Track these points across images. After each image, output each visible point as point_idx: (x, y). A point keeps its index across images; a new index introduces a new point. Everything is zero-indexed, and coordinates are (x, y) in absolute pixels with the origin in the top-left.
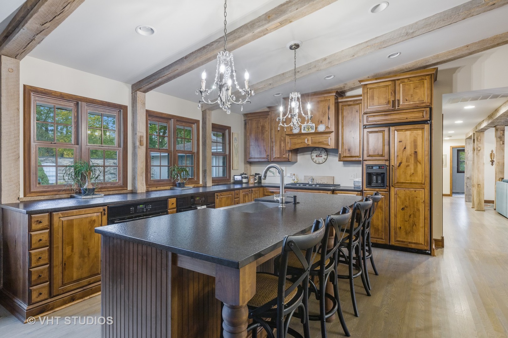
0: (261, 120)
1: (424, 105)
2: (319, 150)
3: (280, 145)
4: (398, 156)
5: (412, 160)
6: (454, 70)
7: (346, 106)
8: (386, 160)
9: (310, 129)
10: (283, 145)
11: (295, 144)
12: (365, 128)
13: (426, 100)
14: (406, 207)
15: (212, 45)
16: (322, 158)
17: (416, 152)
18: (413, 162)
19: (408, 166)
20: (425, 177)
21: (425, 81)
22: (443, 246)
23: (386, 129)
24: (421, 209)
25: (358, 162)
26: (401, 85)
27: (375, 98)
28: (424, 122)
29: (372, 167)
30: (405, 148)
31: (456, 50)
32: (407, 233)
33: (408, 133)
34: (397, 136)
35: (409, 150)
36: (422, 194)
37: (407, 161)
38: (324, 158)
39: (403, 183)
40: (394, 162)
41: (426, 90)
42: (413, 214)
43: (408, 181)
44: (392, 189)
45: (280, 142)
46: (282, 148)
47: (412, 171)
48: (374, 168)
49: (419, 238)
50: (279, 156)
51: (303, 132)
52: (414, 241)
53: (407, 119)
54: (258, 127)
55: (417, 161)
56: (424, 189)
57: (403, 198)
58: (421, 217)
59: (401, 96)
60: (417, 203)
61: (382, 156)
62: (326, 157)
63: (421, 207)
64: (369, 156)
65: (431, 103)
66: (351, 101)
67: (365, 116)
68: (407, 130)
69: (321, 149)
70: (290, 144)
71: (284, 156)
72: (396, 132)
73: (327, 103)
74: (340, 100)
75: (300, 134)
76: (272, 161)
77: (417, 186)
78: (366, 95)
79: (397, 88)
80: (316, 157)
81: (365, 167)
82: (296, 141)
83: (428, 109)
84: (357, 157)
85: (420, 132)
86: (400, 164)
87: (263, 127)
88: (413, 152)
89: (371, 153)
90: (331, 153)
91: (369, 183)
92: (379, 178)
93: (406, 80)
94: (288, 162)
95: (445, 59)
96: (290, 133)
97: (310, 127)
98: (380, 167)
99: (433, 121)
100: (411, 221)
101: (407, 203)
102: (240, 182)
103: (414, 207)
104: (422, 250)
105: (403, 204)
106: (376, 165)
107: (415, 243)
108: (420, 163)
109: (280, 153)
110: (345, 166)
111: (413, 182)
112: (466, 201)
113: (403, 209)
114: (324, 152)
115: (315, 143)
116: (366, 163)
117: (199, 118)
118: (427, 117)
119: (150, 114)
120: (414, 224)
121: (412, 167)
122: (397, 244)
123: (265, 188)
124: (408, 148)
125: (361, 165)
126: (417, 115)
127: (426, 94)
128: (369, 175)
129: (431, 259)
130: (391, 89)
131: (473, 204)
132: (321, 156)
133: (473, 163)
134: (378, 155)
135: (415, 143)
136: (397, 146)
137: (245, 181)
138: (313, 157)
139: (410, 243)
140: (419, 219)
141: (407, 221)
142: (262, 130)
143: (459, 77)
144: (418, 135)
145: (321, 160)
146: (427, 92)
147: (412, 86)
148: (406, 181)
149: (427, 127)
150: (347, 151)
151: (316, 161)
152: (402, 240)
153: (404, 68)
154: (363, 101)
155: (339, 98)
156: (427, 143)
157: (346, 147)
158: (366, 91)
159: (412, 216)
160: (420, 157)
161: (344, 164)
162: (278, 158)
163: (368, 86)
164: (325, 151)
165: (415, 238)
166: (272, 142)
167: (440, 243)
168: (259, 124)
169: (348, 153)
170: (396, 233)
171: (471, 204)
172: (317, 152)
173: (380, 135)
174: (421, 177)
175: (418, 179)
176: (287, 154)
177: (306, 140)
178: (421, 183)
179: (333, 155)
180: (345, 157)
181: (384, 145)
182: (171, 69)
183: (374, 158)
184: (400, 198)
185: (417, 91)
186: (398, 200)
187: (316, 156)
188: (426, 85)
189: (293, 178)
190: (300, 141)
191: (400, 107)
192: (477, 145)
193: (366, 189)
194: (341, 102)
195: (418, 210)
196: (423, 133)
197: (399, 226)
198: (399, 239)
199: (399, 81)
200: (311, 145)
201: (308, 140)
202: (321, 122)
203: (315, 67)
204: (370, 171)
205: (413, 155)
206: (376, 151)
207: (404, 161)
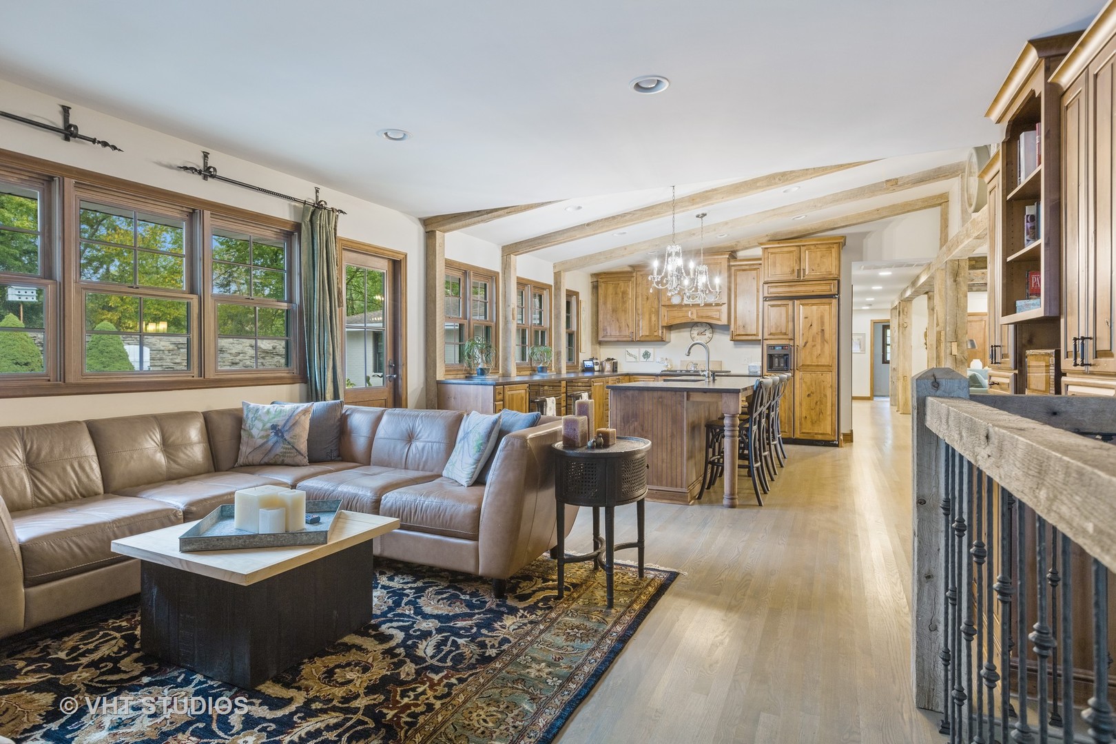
0: (622, 284)
1: (831, 276)
2: (704, 326)
3: (650, 318)
4: (803, 334)
5: (819, 340)
6: (864, 235)
7: (740, 270)
8: (790, 339)
10: (654, 318)
11: (674, 318)
12: (766, 300)
13: (834, 271)
14: (813, 393)
15: (625, 216)
16: (706, 336)
17: (823, 330)
18: (820, 341)
19: (814, 346)
20: (833, 358)
21: (833, 250)
22: (852, 441)
23: (790, 303)
24: (828, 395)
25: (756, 342)
26: (807, 252)
27: (778, 265)
28: (831, 296)
29: (774, 347)
30: (811, 325)
31: (866, 213)
32: (813, 423)
33: (815, 308)
34: (802, 310)
35: (815, 328)
36: (829, 378)
37: (813, 341)
38: (708, 337)
39: (808, 365)
40: (799, 342)
41: (834, 260)
42: (820, 401)
43: (815, 363)
44: (797, 372)
45: (650, 315)
46: (653, 323)
47: (819, 352)
48: (777, 348)
49: (825, 428)
50: (648, 334)
51: (685, 302)
52: (820, 432)
53: (813, 291)
54: (616, 293)
55: (824, 340)
56: (832, 372)
57: (809, 383)
58: (828, 404)
59: (806, 265)
60: (824, 389)
61: (785, 334)
62: (710, 335)
63: (829, 393)
64: (771, 334)
65: (839, 275)
66: (746, 265)
67: (766, 286)
68: (813, 304)
69: (707, 325)
70: (666, 317)
71: (656, 334)
72: (801, 306)
73: (718, 266)
74: (732, 263)
75: (680, 306)
76: (638, 341)
77: (825, 369)
78: (766, 261)
79: (802, 255)
81: (765, 347)
82: (676, 313)
83: (836, 282)
84: (754, 335)
85: (827, 307)
86: (806, 343)
87: (624, 293)
88: (820, 330)
89: (773, 331)
90: (718, 331)
91: (771, 367)
92: (782, 360)
93: (812, 247)
94: (661, 341)
95: (855, 222)
96: (667, 304)
97: (695, 296)
98: (783, 347)
99: (841, 296)
100: (818, 409)
101: (813, 389)
102: (591, 370)
103: (820, 393)
104: (829, 441)
105: (809, 389)
106: (778, 345)
107: (821, 434)
108: (827, 342)
109: (650, 330)
110: (736, 347)
111: (819, 364)
112: (892, 405)
113: (809, 395)
114: (709, 329)
115: (702, 317)
116: (766, 342)
117: (551, 281)
118: (834, 291)
119: (522, 284)
120: (821, 412)
121: (819, 347)
122: (802, 437)
123: (631, 377)
124: (815, 326)
125: (761, 346)
126: (824, 288)
127: (834, 264)
128: (771, 357)
129: (837, 449)
130: (796, 254)
131: (898, 408)
132: (705, 334)
133: (899, 346)
134: (781, 333)
135: (822, 318)
136: (803, 323)
137: (597, 368)
138: (693, 336)
139: (816, 434)
140: (826, 406)
141: (812, 409)
142: (623, 298)
143: (869, 242)
144: (825, 310)
145: (704, 338)
146: (835, 262)
147: (819, 254)
148: (812, 363)
149: (834, 301)
150: (741, 328)
152: (807, 431)
153: (809, 228)
154: (763, 265)
155: (731, 260)
156: (835, 320)
157: (740, 323)
158: (766, 256)
159: (818, 403)
160: (827, 336)
161: (735, 344)
162: (647, 336)
163: (769, 250)
164: (711, 327)
165: (822, 428)
166: (638, 314)
167: (849, 438)
168: (619, 290)
169: (742, 331)
170: (801, 424)
171: (895, 408)
172: (700, 328)
173: (783, 309)
174: (828, 358)
175: (825, 360)
176: (660, 332)
177: (690, 312)
178: (829, 365)
179: (720, 333)
180: (739, 335)
181: (788, 322)
182: (566, 235)
183: (776, 337)
184: (805, 383)
185: (825, 260)
186: (804, 385)
187: (698, 334)
188: (834, 254)
189: (666, 364)
190: (681, 314)
191: (806, 277)
192: (903, 319)
193: (767, 374)
194: (734, 266)
195: (825, 396)
196: (830, 309)
197: (804, 415)
198: (804, 431)
199: (805, 248)
200: (696, 320)
201: (692, 314)
203: (715, 230)
204: (772, 352)
205: (820, 333)
206: (779, 329)
207: (810, 340)
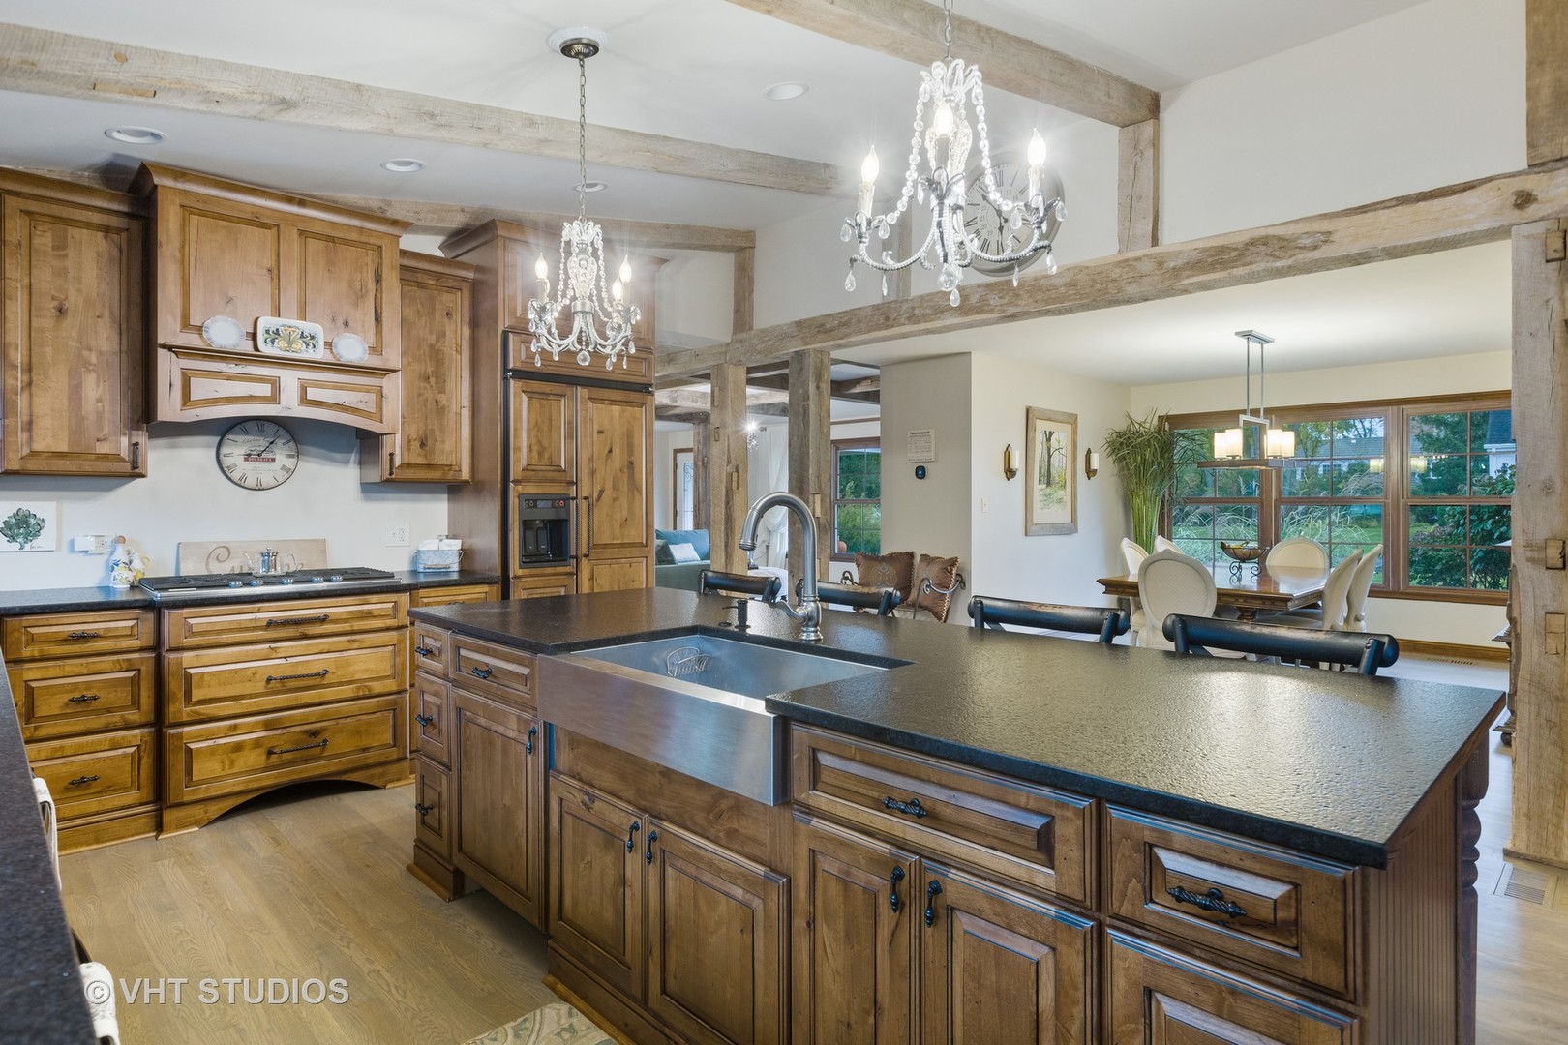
2: (261, 432)
3: (76, 389)
4: (596, 471)
5: (624, 484)
8: (568, 482)
9: (299, 345)
16: (276, 465)
17: (631, 463)
18: (626, 488)
19: (615, 499)
20: (648, 527)
23: (568, 394)
28: (646, 388)
29: (535, 501)
30: (610, 451)
33: (616, 409)
34: (591, 412)
35: (618, 458)
36: (643, 573)
37: (613, 486)
38: (284, 468)
39: (605, 546)
40: (588, 488)
43: (618, 539)
44: (582, 562)
46: (90, 406)
47: (625, 513)
48: (541, 504)
51: (264, 347)
55: (633, 487)
56: (647, 558)
57: (606, 586)
61: (559, 469)
62: (290, 463)
64: (529, 468)
65: (653, 339)
66: (429, 274)
67: (516, 340)
68: (613, 402)
69: (271, 428)
72: (589, 403)
73: (370, 256)
75: (248, 357)
77: (634, 552)
80: (246, 459)
81: (515, 501)
83: (652, 358)
84: (450, 467)
85: (638, 412)
86: (602, 492)
88: (626, 463)
89: (534, 460)
90: (311, 449)
96: (184, 343)
97: (296, 335)
98: (554, 501)
106: (544, 497)
109: (79, 430)
111: (626, 541)
114: (284, 444)
116: (517, 489)
118: (649, 377)
121: (624, 501)
124: (616, 451)
132: (271, 456)
134: (549, 467)
135: (629, 434)
136: (595, 444)
138: (229, 461)
144: (634, 416)
145: (265, 472)
148: (613, 539)
149: (649, 401)
150: (416, 445)
151: (244, 477)
156: (651, 443)
157: (412, 431)
160: (638, 476)
161: (363, 491)
164: (289, 437)
169: (419, 455)
172: (251, 438)
173: (554, 406)
174: (640, 527)
175: (635, 533)
179: (318, 457)
181: (563, 438)
183: (542, 474)
184: (600, 587)
187: (248, 457)
193: (520, 572)
196: (643, 417)
200: (299, 412)
202: (346, 324)
204: (531, 515)
205: (626, 470)
206: (547, 455)
207: (609, 485)
